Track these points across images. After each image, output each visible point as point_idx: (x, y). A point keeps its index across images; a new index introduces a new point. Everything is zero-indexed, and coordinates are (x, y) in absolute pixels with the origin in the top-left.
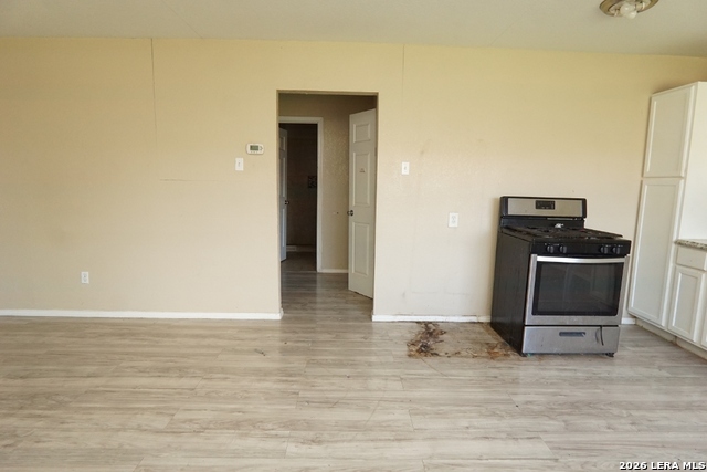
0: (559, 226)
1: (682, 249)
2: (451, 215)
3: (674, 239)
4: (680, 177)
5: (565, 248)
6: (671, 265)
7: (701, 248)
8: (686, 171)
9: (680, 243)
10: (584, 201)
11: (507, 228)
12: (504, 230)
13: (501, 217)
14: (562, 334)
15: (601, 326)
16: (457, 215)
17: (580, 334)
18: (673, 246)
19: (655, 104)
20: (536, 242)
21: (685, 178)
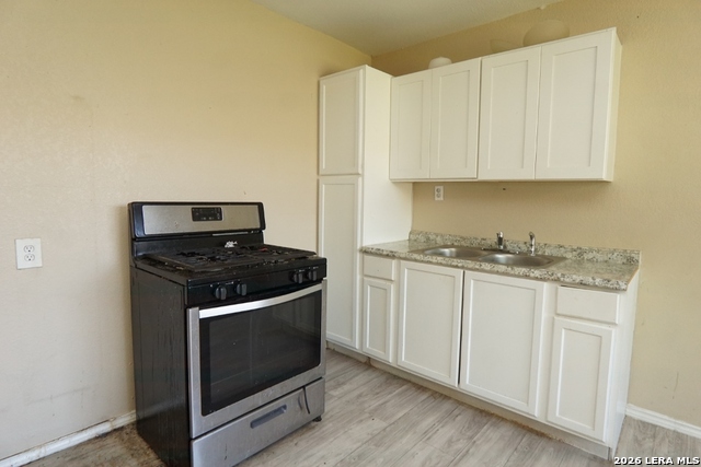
0: (230, 245)
1: (367, 257)
2: (21, 244)
3: (359, 247)
4: (358, 174)
5: (244, 287)
6: (358, 277)
7: (387, 255)
8: (363, 167)
9: (365, 252)
10: (260, 206)
11: (146, 258)
12: (140, 264)
13: (134, 239)
14: (253, 425)
15: (304, 387)
16: (37, 243)
17: (279, 411)
18: (358, 255)
19: (324, 88)
20: (194, 284)
21: (363, 176)
